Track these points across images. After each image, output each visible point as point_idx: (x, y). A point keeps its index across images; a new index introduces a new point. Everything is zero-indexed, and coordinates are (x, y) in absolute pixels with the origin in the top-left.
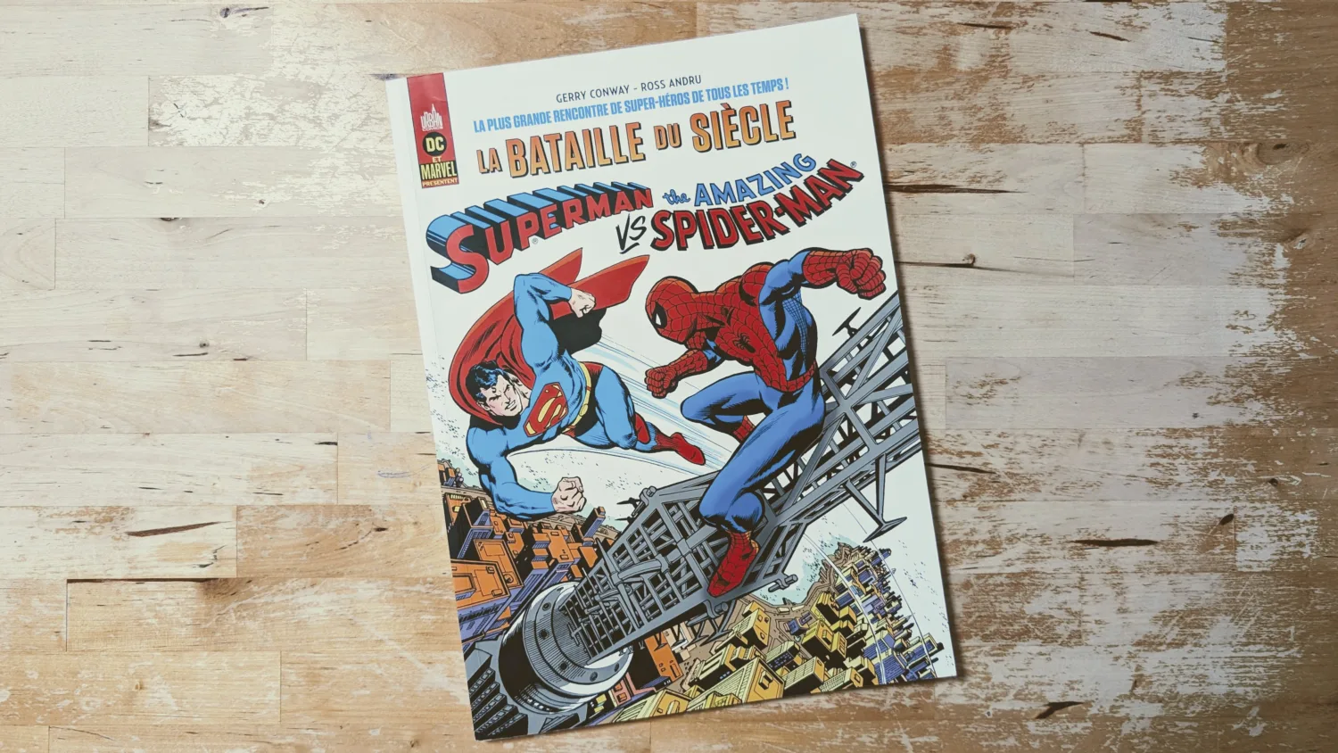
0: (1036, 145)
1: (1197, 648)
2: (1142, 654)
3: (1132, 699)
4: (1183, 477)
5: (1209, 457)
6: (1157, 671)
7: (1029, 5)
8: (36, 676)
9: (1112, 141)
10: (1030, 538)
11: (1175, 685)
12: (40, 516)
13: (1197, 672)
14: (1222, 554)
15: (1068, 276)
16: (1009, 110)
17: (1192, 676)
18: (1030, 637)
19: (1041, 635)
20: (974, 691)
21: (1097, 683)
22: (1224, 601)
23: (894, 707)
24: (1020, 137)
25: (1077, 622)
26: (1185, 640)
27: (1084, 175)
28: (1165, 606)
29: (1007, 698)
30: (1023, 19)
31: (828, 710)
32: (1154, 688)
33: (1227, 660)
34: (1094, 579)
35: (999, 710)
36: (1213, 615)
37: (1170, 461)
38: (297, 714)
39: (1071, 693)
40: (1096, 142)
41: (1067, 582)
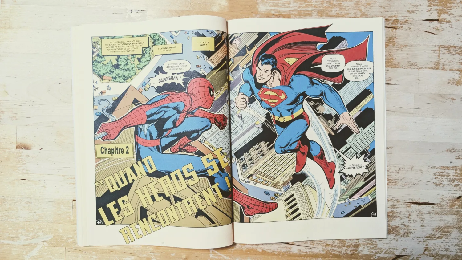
0: (403, 69)
1: (446, 239)
2: (428, 241)
3: (424, 255)
4: (446, 182)
5: (455, 176)
6: (433, 246)
7: (404, 21)
8: (61, 231)
9: (429, 68)
10: (393, 201)
11: (438, 251)
12: (64, 178)
13: (446, 247)
14: (457, 209)
15: (411, 114)
16: (394, 57)
17: (444, 249)
18: (391, 233)
19: (395, 233)
20: (371, 250)
21: (413, 249)
22: (457, 224)
23: (345, 254)
24: (398, 66)
25: (407, 229)
26: (443, 236)
27: (419, 80)
28: (437, 225)
29: (382, 253)
30: (401, 25)
31: (323, 254)
32: (431, 252)
33: (456, 244)
34: (414, 215)
35: (380, 257)
36: (452, 229)
37: (441, 177)
38: (147, 247)
39: (403, 252)
40: (423, 69)
41: (404, 216)
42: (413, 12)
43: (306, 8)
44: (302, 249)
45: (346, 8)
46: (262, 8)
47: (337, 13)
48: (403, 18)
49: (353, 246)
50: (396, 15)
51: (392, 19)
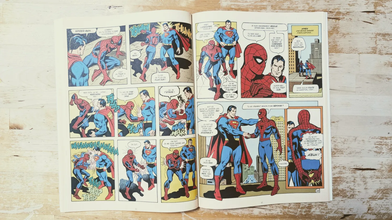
0: (346, 54)
1: (386, 200)
2: (371, 201)
3: (368, 214)
4: (384, 150)
6: (375, 206)
7: (345, 13)
8: (51, 201)
9: (368, 53)
10: (340, 167)
11: (380, 210)
12: (53, 154)
15: (353, 92)
16: (338, 43)
17: (385, 208)
18: (339, 196)
19: (342, 195)
20: (323, 211)
21: (358, 209)
23: (300, 215)
24: (341, 51)
25: (353, 192)
26: (383, 197)
27: (359, 63)
28: (378, 188)
29: (332, 213)
30: (343, 17)
31: (281, 215)
32: (374, 211)
34: (358, 179)
35: (330, 216)
37: (381, 146)
38: (127, 213)
39: (350, 212)
40: (363, 53)
41: (350, 180)
42: (353, 5)
43: (262, 3)
44: (263, 211)
45: (296, 2)
46: (224, 4)
47: (288, 7)
48: (345, 10)
49: (307, 207)
50: (339, 8)
51: (335, 11)
